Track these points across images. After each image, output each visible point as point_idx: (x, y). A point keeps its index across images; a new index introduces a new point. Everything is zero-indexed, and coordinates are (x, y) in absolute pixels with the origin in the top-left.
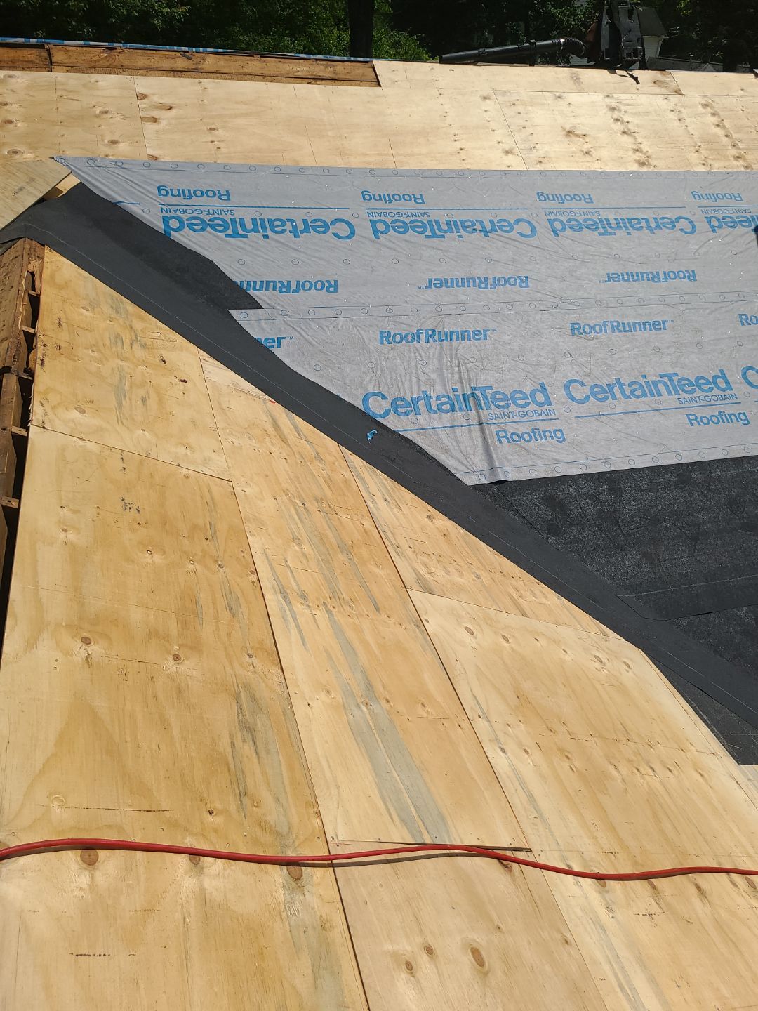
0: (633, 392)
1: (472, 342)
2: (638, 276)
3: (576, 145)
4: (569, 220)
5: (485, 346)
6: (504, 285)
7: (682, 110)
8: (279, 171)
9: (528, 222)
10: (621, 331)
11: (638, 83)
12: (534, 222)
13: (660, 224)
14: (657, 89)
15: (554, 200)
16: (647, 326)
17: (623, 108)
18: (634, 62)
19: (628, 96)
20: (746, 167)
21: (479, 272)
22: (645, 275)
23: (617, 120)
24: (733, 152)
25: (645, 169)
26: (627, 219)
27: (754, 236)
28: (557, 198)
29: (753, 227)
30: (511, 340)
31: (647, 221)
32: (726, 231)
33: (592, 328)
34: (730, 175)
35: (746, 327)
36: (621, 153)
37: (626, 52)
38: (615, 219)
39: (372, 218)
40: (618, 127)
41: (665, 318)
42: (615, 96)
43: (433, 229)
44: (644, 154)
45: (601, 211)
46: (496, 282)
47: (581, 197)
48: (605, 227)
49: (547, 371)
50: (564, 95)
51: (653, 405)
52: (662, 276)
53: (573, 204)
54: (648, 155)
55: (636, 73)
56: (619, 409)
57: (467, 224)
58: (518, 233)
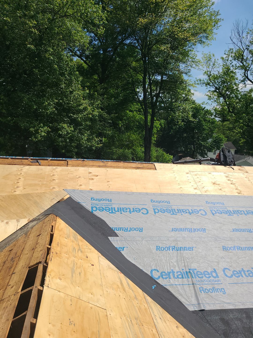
0: (249, 274)
1: (188, 251)
2: (243, 230)
3: (217, 187)
4: (217, 210)
5: (193, 253)
6: (198, 231)
7: (249, 177)
8: (126, 193)
9: (203, 210)
10: (240, 250)
11: (234, 170)
12: (205, 210)
13: (248, 213)
14: (240, 171)
15: (211, 204)
16: (250, 249)
17: (230, 177)
18: (232, 164)
19: (231, 173)
21: (189, 226)
22: (246, 230)
23: (229, 180)
25: (240, 195)
26: (237, 211)
28: (212, 203)
30: (201, 251)
31: (244, 212)
33: (230, 248)
36: (232, 190)
37: (229, 161)
38: (233, 210)
39: (154, 208)
40: (229, 182)
42: (227, 173)
43: (173, 212)
44: (239, 190)
45: (227, 208)
46: (195, 230)
47: (220, 203)
48: (229, 213)
49: (216, 264)
50: (211, 173)
52: (252, 230)
53: (218, 205)
54: (241, 190)
55: (233, 167)
56: (245, 281)
57: (184, 210)
58: (201, 214)
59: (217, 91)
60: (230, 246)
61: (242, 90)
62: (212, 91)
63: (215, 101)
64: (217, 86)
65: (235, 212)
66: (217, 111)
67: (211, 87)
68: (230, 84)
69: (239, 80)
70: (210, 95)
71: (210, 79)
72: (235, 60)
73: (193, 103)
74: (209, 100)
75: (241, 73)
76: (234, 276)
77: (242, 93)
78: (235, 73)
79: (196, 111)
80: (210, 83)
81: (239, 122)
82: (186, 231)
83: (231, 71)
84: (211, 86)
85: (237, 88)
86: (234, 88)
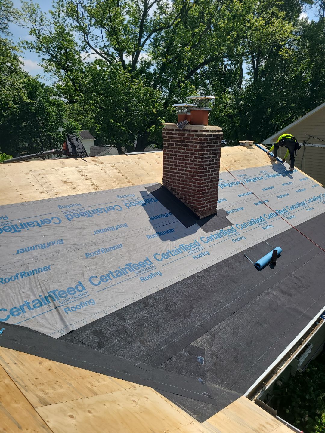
0: (117, 275)
1: (44, 272)
2: (106, 229)
3: (69, 186)
4: (74, 214)
5: (50, 272)
6: (53, 245)
7: (105, 169)
9: (56, 217)
10: (105, 252)
11: (86, 162)
12: (59, 217)
13: (109, 209)
14: (94, 163)
15: (65, 207)
16: (115, 248)
17: (84, 171)
18: (83, 155)
19: (85, 167)
20: (133, 185)
21: (40, 241)
22: (109, 229)
23: (82, 175)
24: (127, 180)
25: (98, 191)
26: (96, 209)
27: (142, 207)
28: (67, 206)
29: (141, 204)
30: (61, 267)
31: (104, 209)
32: (132, 207)
33: (94, 253)
34: (128, 188)
35: (150, 240)
36: (87, 186)
37: (79, 152)
38: (92, 210)
40: (83, 177)
41: (121, 243)
42: (79, 167)
43: (15, 229)
44: (96, 185)
45: (85, 208)
46: (49, 245)
47: (76, 205)
48: (88, 214)
49: (80, 276)
50: (59, 169)
51: (126, 278)
52: (115, 228)
53: (74, 208)
54: (98, 185)
55: (85, 158)
56: (114, 283)
57: (30, 224)
58: (54, 223)
59: (54, 59)
60: (93, 252)
61: (86, 61)
62: (48, 60)
63: (55, 74)
64: (52, 53)
65: (94, 212)
66: (61, 89)
67: (45, 54)
68: (69, 52)
69: (79, 47)
70: (46, 66)
71: (40, 41)
72: (69, 18)
73: (25, 76)
74: (46, 73)
75: (80, 37)
76: (102, 282)
77: (86, 65)
78: (71, 36)
79: (33, 89)
80: (41, 47)
81: (90, 103)
82: (37, 249)
83: (66, 33)
84: (44, 52)
85: (79, 58)
86: (76, 57)
